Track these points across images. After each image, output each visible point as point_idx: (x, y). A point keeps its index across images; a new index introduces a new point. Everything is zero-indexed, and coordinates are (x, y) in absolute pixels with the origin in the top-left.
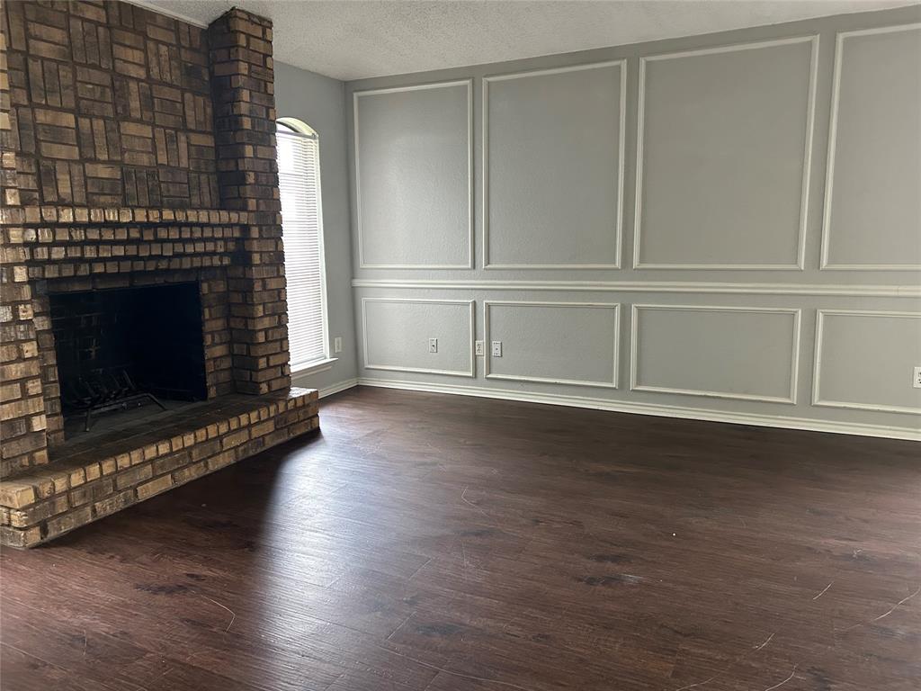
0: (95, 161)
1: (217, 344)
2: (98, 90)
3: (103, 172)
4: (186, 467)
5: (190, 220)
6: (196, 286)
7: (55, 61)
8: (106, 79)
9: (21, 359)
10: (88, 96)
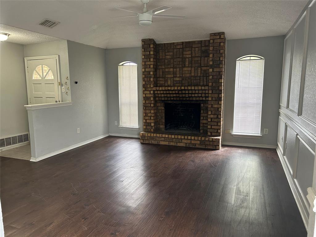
0: (176, 77)
1: (204, 120)
2: (179, 62)
3: (177, 79)
4: (171, 142)
5: (189, 89)
6: (200, 104)
7: (170, 59)
8: (181, 60)
9: (151, 113)
10: (176, 64)
